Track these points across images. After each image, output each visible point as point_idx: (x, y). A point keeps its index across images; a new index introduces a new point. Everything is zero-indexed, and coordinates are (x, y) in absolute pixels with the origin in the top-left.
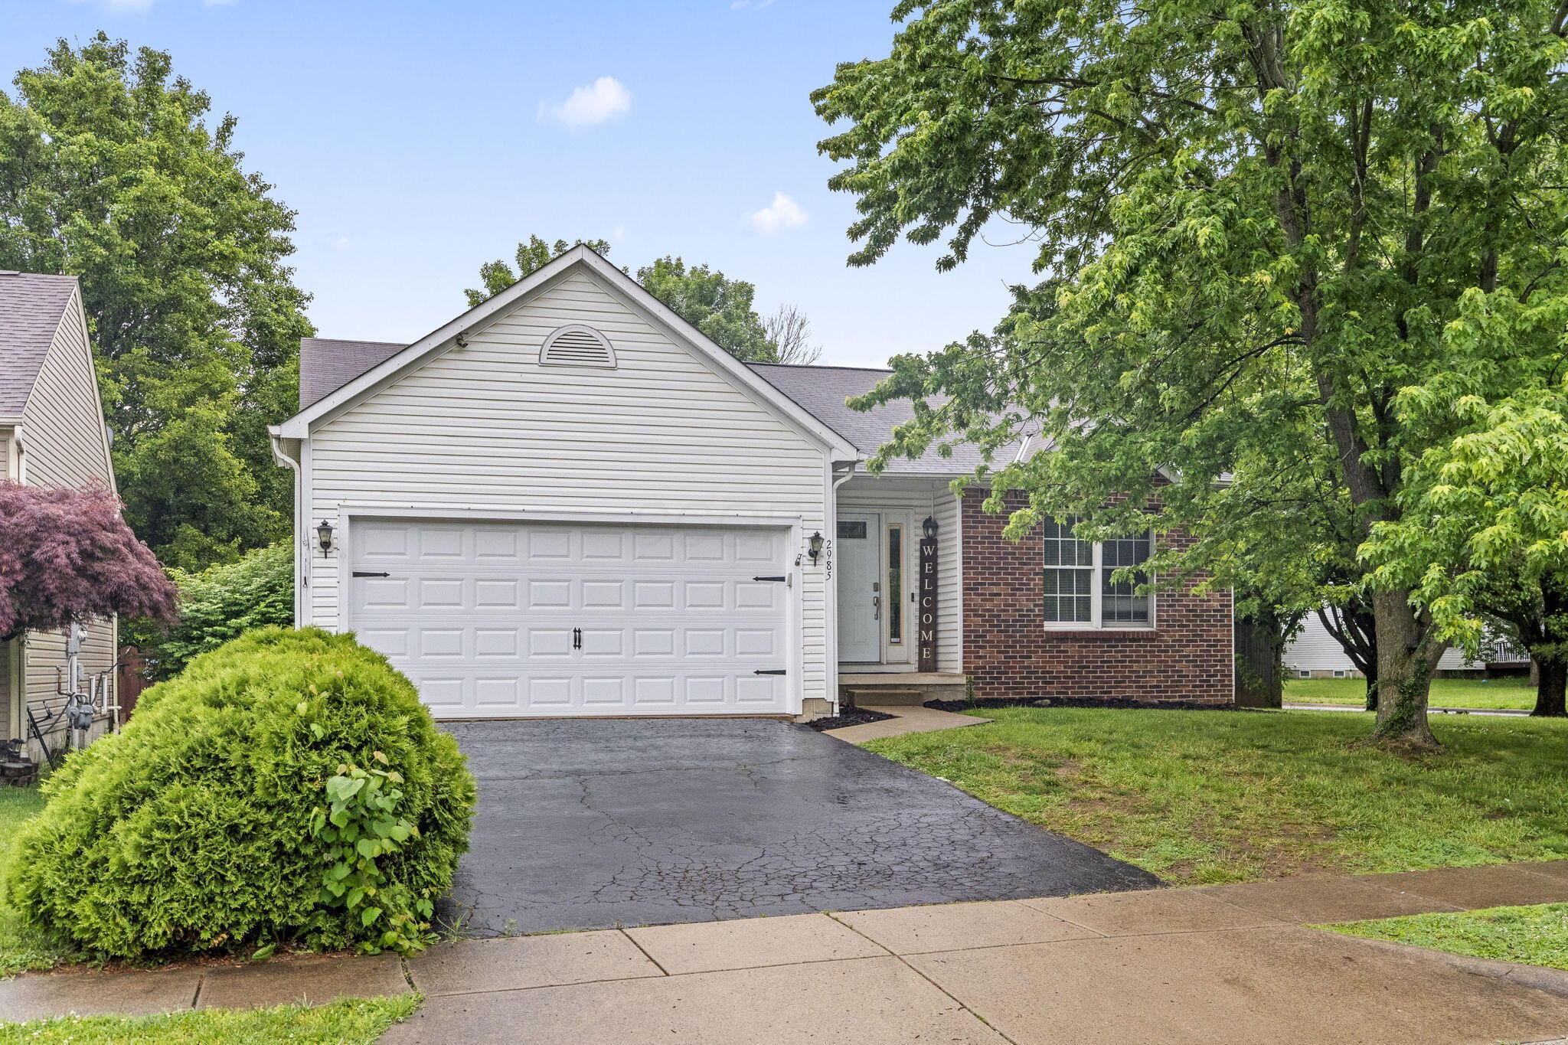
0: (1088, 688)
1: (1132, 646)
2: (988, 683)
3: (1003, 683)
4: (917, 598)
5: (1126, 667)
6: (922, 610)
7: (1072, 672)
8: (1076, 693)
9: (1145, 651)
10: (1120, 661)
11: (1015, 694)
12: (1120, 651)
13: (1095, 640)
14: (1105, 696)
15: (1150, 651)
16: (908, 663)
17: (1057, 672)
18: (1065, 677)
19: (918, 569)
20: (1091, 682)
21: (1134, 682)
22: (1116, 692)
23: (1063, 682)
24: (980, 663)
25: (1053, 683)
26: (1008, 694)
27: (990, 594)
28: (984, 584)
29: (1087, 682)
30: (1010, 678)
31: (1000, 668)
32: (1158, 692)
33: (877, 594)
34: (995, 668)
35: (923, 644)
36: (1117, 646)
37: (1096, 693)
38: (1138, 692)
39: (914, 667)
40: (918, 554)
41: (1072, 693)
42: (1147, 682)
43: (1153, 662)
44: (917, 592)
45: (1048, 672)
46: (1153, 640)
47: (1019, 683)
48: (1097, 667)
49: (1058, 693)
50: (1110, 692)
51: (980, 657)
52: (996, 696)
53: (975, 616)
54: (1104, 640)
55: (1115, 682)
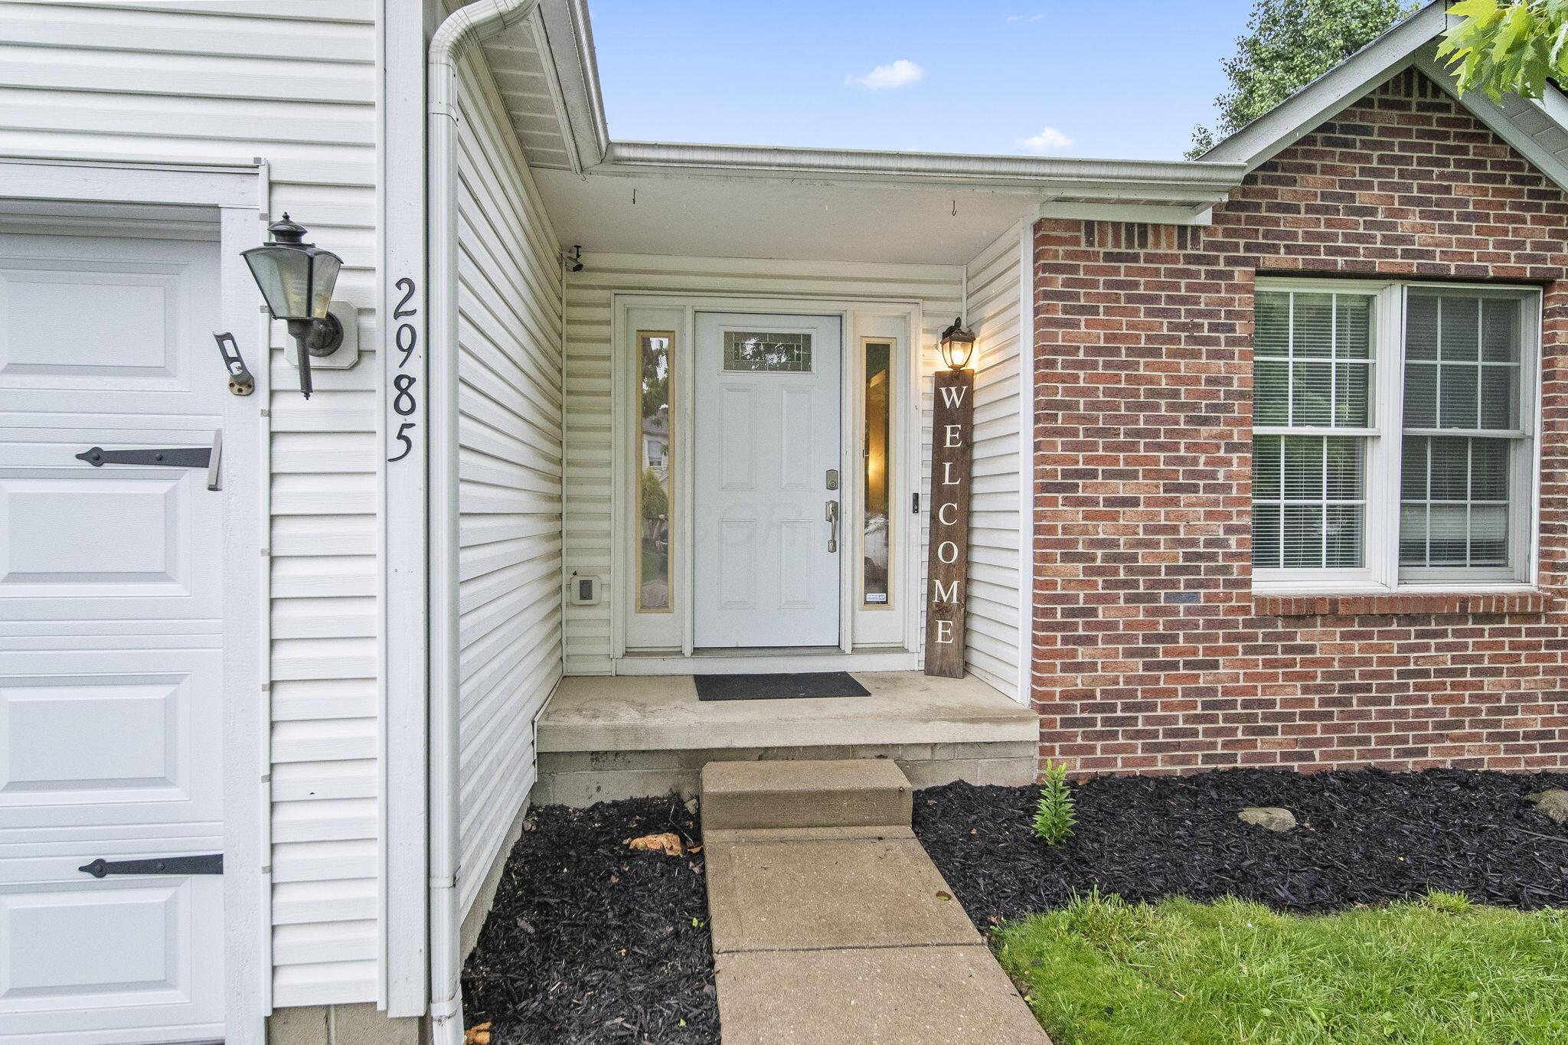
0: (1366, 741)
1: (1481, 633)
2: (1101, 736)
3: (1138, 735)
4: (925, 505)
5: (1465, 686)
6: (937, 533)
7: (1324, 702)
8: (1337, 755)
9: (1514, 646)
10: (1449, 673)
11: (1172, 760)
12: (1449, 647)
13: (1385, 618)
14: (1410, 764)
15: (1528, 646)
16: (902, 650)
17: (1285, 703)
18: (1304, 716)
19: (928, 439)
20: (1373, 727)
21: (1485, 724)
22: (1438, 751)
23: (1301, 729)
24: (1080, 681)
25: (1273, 731)
26: (1152, 761)
27: (1109, 502)
28: (1093, 474)
29: (1362, 728)
30: (1160, 721)
31: (1132, 693)
32: (1545, 748)
33: (834, 495)
34: (1119, 694)
35: (937, 611)
36: (1443, 634)
37: (1386, 754)
38: (1495, 750)
39: (915, 660)
40: (929, 405)
41: (1325, 756)
42: (1517, 723)
43: (1534, 671)
44: (925, 490)
45: (1260, 704)
46: (1535, 617)
47: (1184, 733)
48: (1391, 688)
49: (1285, 756)
50: (1423, 752)
51: (1078, 667)
52: (1119, 768)
53: (1067, 558)
54: (1410, 619)
55: (1438, 726)
